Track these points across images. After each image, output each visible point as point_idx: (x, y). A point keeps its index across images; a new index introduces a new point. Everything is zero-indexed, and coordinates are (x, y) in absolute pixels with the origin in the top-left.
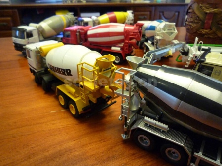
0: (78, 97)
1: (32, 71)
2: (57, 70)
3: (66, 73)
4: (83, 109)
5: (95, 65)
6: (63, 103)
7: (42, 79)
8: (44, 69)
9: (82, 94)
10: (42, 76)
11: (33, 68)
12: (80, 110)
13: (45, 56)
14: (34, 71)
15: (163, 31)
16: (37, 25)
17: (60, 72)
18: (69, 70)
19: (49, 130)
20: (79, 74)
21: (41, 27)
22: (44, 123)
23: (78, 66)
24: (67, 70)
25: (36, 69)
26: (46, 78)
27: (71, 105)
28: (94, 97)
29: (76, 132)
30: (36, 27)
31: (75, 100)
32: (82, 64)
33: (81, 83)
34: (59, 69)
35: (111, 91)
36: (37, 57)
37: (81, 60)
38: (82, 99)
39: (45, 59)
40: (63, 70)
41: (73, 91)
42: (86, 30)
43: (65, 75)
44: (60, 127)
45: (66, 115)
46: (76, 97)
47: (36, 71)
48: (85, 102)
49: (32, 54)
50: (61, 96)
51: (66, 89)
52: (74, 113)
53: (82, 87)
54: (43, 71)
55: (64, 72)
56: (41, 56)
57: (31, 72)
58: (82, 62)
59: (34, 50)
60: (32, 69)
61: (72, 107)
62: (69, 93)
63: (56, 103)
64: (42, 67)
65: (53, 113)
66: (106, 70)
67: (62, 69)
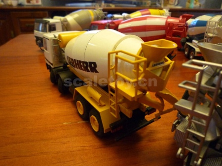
0: (104, 105)
1: (49, 67)
2: (77, 64)
3: (89, 68)
4: (111, 125)
5: (140, 55)
6: (81, 113)
7: (58, 76)
8: (62, 65)
9: (111, 102)
10: (58, 73)
11: (49, 62)
12: (106, 126)
13: (65, 46)
14: (50, 66)
15: (219, 26)
16: (62, 18)
17: (81, 66)
18: (95, 63)
19: (58, 153)
20: (109, 69)
21: (66, 21)
22: (52, 139)
23: (109, 54)
24: (91, 63)
25: (52, 64)
26: (63, 76)
27: (93, 116)
28: (129, 108)
29: (97, 162)
30: (61, 19)
31: (100, 110)
32: (117, 53)
33: (112, 85)
34: (80, 62)
35: (159, 101)
36: (54, 48)
37: (115, 47)
38: (111, 110)
39: (64, 52)
40: (86, 63)
41: (98, 96)
42: (116, 24)
43: (88, 71)
44: (74, 149)
45: (84, 130)
46: (101, 106)
47: (52, 67)
48: (115, 116)
49: (49, 45)
50: (79, 102)
51: (88, 93)
52: (96, 129)
53: (112, 90)
54: (62, 68)
55: (87, 66)
56: (59, 46)
57: (48, 69)
58: (117, 50)
59: (51, 39)
60: (49, 64)
61: (94, 120)
62: (91, 98)
63: (73, 110)
64: (61, 62)
65: (67, 125)
66: (157, 65)
67: (84, 63)
